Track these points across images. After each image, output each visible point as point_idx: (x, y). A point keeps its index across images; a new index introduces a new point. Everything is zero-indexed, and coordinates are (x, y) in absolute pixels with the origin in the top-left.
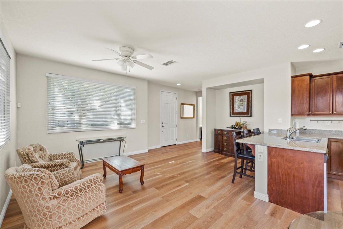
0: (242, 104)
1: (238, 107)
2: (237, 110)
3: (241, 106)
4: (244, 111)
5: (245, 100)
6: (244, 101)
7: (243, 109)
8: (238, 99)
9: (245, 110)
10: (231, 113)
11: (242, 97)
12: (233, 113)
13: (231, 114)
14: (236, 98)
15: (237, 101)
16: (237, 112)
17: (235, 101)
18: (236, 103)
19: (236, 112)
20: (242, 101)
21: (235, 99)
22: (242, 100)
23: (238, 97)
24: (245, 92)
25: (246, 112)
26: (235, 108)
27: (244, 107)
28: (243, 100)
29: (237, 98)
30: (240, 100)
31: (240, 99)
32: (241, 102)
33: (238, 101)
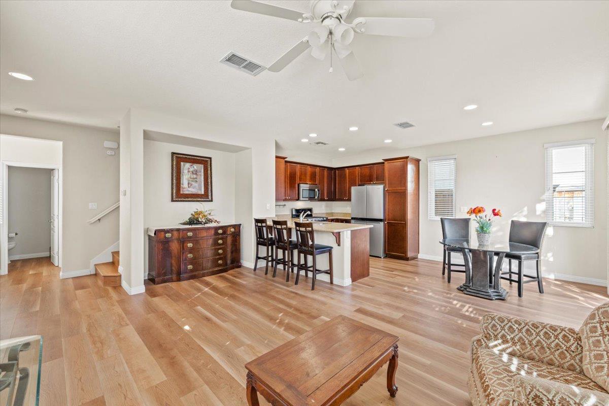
0: (196, 178)
1: (188, 184)
2: (186, 189)
3: (193, 183)
4: (199, 192)
5: (201, 172)
6: (199, 173)
7: (197, 187)
8: (189, 169)
9: (201, 190)
10: (174, 194)
11: (196, 166)
12: (178, 195)
13: (174, 197)
14: (184, 165)
15: (186, 171)
16: (187, 192)
17: (183, 172)
18: (184, 176)
19: (185, 193)
20: (196, 174)
21: (182, 168)
22: (195, 172)
23: (188, 165)
24: (200, 158)
25: (203, 193)
26: (183, 184)
27: (200, 185)
28: (197, 171)
29: (186, 167)
30: (193, 172)
31: (191, 169)
32: (195, 176)
33: (188, 172)
